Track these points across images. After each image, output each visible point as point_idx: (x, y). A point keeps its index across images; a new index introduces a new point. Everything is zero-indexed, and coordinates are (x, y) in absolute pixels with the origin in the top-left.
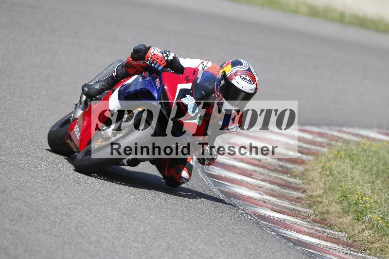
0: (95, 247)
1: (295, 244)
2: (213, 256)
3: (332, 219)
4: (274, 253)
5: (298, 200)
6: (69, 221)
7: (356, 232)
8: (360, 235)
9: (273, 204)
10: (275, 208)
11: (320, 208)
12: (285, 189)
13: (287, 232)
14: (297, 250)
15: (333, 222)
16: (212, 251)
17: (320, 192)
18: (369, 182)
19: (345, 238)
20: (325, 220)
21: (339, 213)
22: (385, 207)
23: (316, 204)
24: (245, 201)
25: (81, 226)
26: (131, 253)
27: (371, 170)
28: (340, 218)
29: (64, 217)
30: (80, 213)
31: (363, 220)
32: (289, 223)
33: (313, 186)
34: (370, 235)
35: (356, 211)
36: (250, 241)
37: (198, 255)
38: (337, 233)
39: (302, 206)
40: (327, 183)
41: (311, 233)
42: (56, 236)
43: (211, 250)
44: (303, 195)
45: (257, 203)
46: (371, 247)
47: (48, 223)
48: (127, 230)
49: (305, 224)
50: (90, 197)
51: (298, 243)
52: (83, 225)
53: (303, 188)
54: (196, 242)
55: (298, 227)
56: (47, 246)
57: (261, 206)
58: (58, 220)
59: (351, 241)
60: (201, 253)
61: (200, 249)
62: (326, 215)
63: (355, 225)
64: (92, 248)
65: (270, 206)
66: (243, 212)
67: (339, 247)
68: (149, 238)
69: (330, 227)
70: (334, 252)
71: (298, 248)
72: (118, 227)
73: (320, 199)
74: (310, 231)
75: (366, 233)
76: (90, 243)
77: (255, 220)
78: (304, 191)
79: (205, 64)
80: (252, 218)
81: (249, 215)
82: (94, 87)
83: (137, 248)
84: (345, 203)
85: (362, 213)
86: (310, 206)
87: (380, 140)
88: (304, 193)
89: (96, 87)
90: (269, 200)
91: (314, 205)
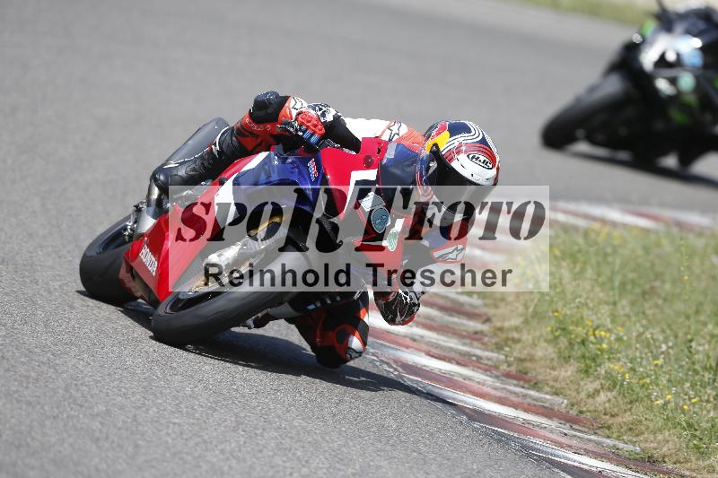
0: (101, 423)
1: (471, 418)
2: (320, 439)
3: (539, 371)
4: (431, 434)
5: (475, 337)
6: (53, 376)
7: (583, 395)
8: (590, 401)
9: (430, 344)
10: (433, 351)
11: (518, 351)
12: (451, 315)
13: (455, 396)
14: (474, 429)
15: (540, 378)
16: (317, 431)
17: (516, 321)
18: (607, 303)
19: (564, 405)
20: (526, 373)
21: (552, 359)
22: (636, 349)
23: (510, 343)
24: (378, 338)
25: (76, 385)
26: (168, 434)
27: (611, 280)
28: (553, 369)
29: (44, 368)
30: (74, 361)
31: (595, 373)
32: (460, 379)
33: (503, 310)
34: (609, 401)
35: (583, 357)
36: (388, 411)
37: (292, 438)
38: (548, 397)
39: (483, 347)
40: (529, 304)
41: (500, 398)
42: (29, 403)
43: (316, 429)
44: (485, 328)
45: (400, 341)
46: (610, 422)
47: (15, 380)
48: (161, 393)
49: (489, 380)
50: (91, 331)
51: (477, 415)
52: (80, 382)
53: (486, 314)
54: (288, 415)
55: (475, 386)
56: (13, 421)
57: (408, 347)
58: (33, 374)
59: (573, 412)
60: (299, 434)
61: (296, 426)
62: (528, 364)
63: (582, 383)
64: (96, 425)
65: (425, 347)
66: (375, 358)
67: (553, 424)
68: (202, 406)
69: (535, 385)
70: (542, 432)
71: (476, 425)
72: (144, 387)
73: (516, 335)
74: (498, 394)
75: (602, 397)
76: (93, 417)
77: (396, 373)
78: (488, 320)
79: (395, 129)
80: (392, 370)
81: (386, 363)
82: (175, 173)
83: (179, 425)
84: (563, 342)
85: (594, 360)
86: (499, 348)
87: (625, 226)
88: (488, 324)
89: (180, 173)
90: (422, 337)
91: (507, 345)
